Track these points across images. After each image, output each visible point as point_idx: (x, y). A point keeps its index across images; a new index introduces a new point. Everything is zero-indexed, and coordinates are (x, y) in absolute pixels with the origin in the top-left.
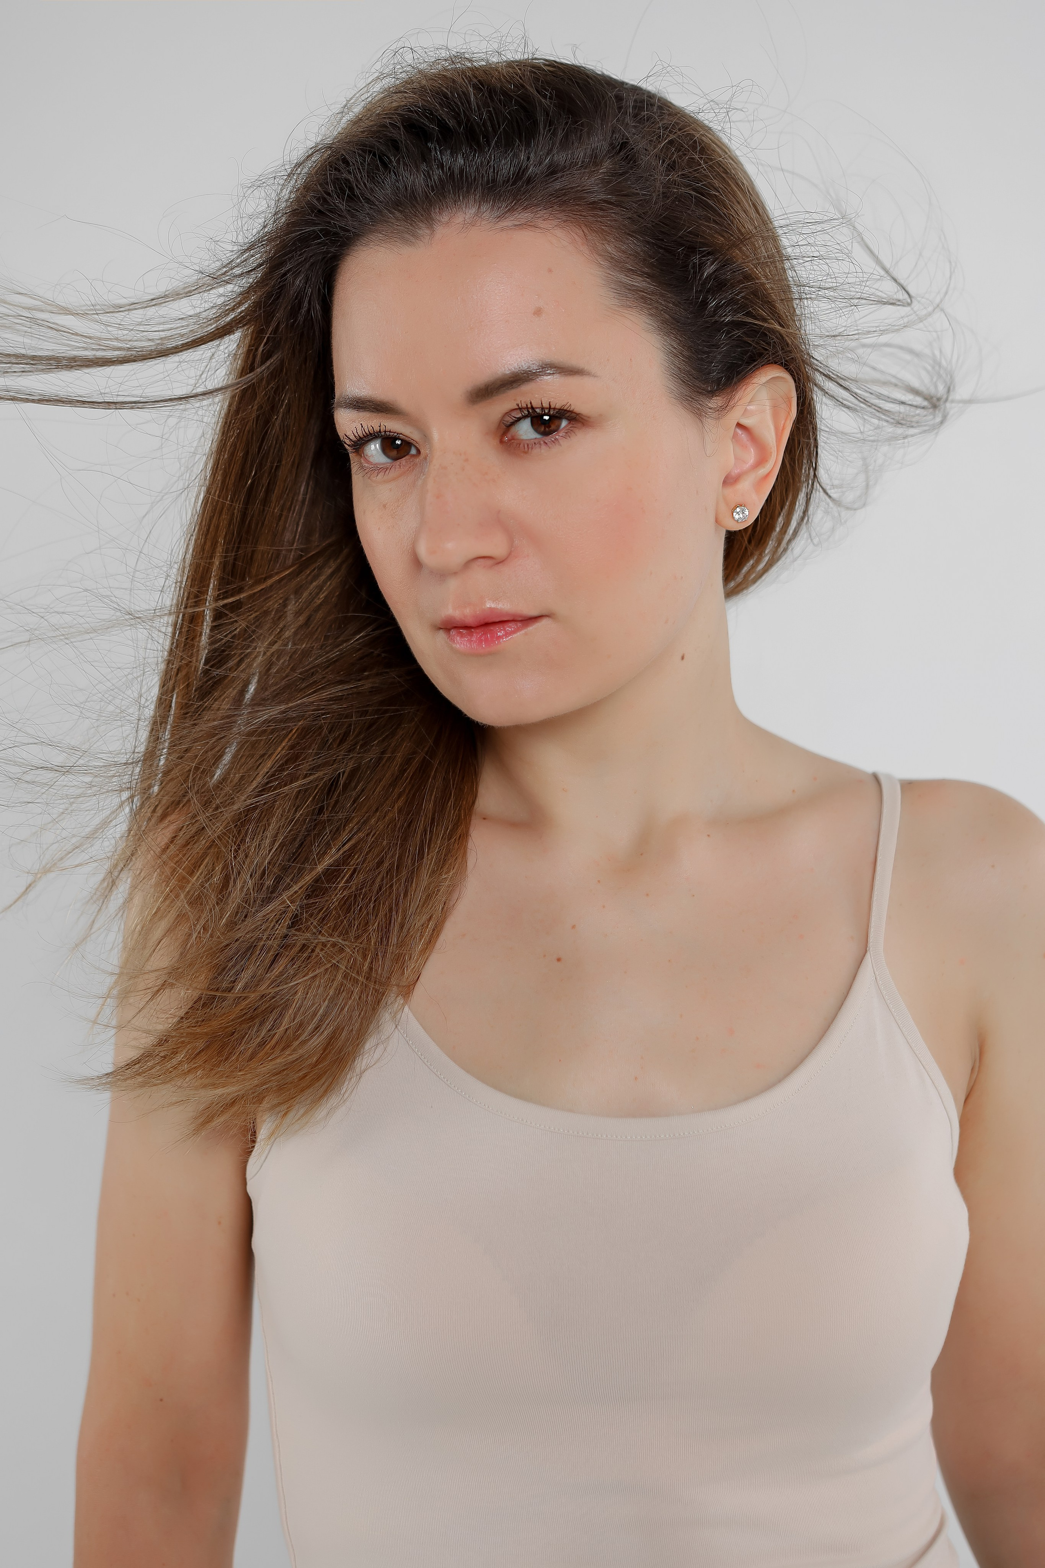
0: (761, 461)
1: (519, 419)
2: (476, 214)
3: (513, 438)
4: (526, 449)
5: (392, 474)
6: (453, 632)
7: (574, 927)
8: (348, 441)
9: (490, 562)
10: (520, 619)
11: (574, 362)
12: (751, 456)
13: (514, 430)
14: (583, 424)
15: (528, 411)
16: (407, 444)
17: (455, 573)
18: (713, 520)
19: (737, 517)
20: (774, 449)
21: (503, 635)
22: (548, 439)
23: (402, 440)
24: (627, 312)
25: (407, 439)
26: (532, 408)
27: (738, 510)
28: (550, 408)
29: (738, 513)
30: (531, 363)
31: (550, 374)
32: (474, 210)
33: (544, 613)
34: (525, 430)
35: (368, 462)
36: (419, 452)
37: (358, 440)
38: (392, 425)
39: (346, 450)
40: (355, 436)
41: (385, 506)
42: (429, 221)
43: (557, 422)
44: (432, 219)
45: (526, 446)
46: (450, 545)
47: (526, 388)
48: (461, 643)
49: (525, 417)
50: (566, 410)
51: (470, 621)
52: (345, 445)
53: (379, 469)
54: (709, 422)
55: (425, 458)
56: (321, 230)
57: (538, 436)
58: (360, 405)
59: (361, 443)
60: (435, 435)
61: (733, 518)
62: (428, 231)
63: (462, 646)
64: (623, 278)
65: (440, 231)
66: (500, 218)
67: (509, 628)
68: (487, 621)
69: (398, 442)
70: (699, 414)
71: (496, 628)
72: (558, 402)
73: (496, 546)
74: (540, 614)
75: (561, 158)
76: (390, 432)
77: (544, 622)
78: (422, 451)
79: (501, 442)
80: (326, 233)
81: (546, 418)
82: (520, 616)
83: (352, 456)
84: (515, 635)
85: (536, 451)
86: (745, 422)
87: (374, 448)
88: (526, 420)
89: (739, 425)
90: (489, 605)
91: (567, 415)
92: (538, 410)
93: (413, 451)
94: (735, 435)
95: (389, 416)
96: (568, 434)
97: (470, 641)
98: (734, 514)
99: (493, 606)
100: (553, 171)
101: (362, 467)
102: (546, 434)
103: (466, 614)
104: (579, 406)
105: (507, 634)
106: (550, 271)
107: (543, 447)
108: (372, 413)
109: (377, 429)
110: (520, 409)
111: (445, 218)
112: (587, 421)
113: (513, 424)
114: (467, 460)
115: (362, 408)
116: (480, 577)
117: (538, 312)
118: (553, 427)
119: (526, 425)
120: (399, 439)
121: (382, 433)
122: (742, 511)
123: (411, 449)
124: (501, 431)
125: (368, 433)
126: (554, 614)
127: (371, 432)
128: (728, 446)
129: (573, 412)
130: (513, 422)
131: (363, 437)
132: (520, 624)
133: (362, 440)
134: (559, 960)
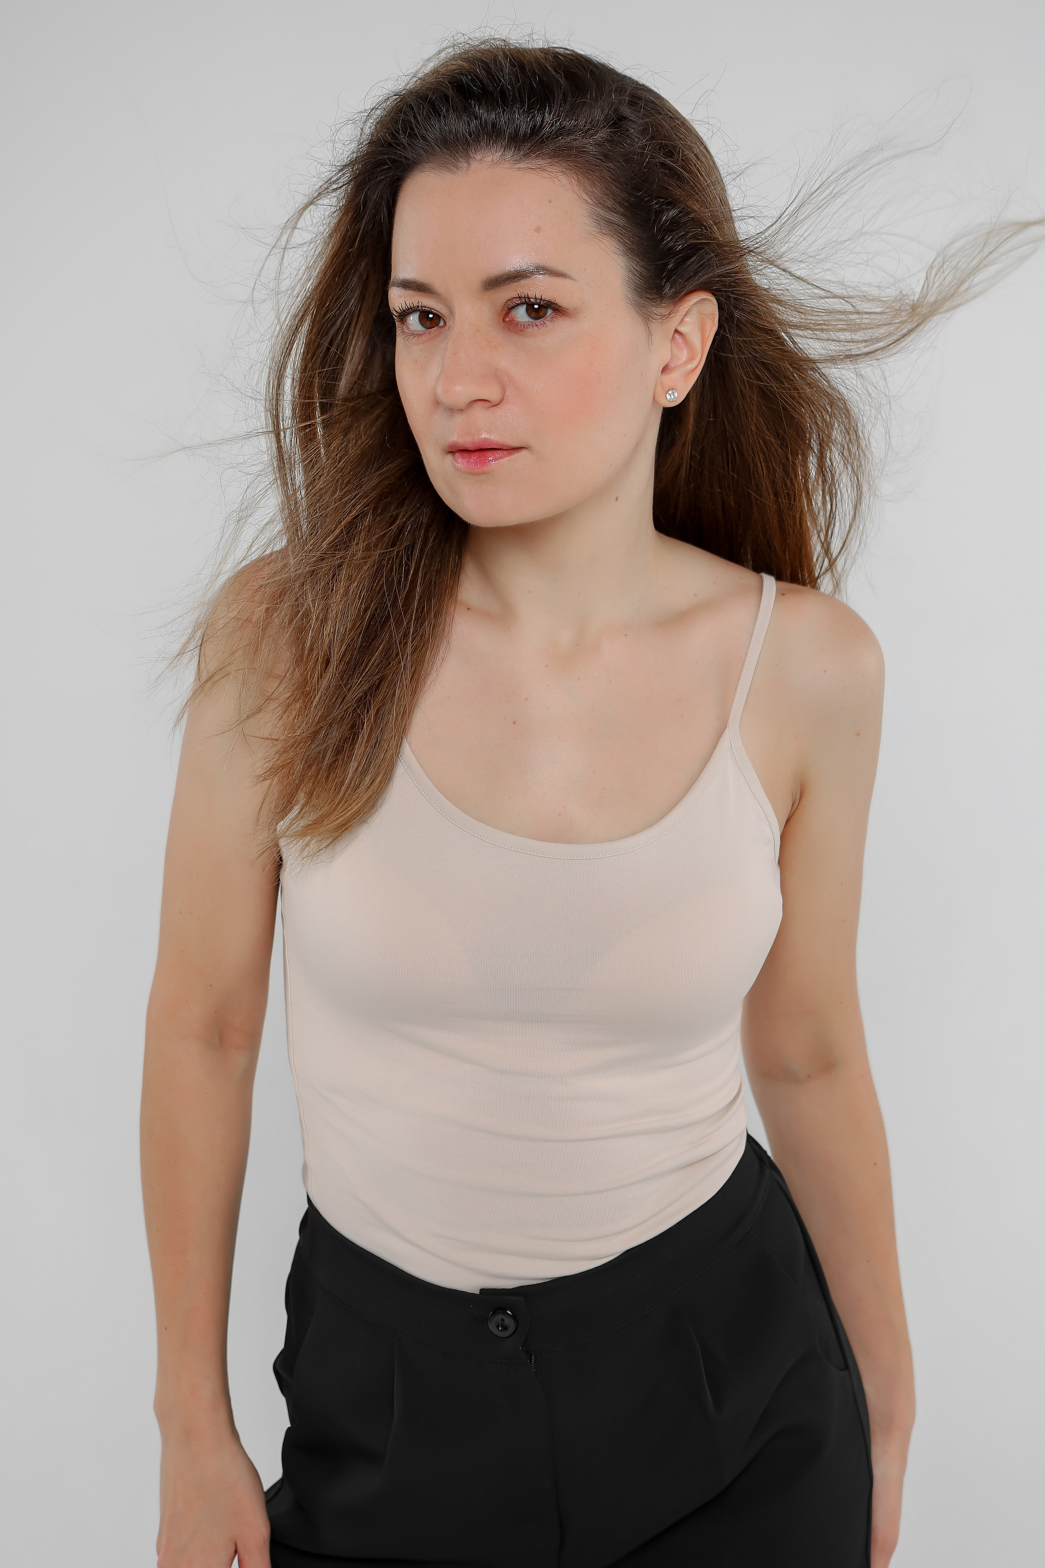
0: (690, 360)
1: (518, 305)
2: (502, 155)
3: (512, 320)
4: (522, 328)
5: (424, 338)
6: (457, 455)
7: (526, 699)
8: (395, 313)
9: (487, 404)
10: (506, 448)
11: (561, 268)
12: (684, 355)
13: (513, 313)
14: (564, 315)
15: (525, 300)
16: (438, 317)
17: (461, 410)
18: (651, 397)
19: (668, 397)
20: (699, 352)
21: (493, 460)
22: (538, 322)
23: (434, 314)
24: (601, 236)
25: (437, 313)
26: (528, 298)
27: (670, 392)
28: (541, 299)
29: (670, 394)
30: (529, 265)
31: (542, 274)
32: (500, 153)
33: (523, 445)
34: (521, 314)
35: (408, 328)
36: (445, 322)
37: (402, 312)
38: (428, 302)
39: (394, 319)
40: (400, 310)
41: (416, 361)
42: (468, 158)
43: (544, 310)
44: (469, 156)
45: (522, 326)
46: (459, 388)
47: (523, 282)
48: (461, 462)
49: (522, 304)
50: (552, 303)
51: (470, 446)
52: (394, 316)
53: (414, 335)
54: (654, 326)
55: (449, 328)
56: (389, 159)
57: (531, 320)
58: (407, 285)
59: (404, 314)
60: (457, 311)
61: (667, 398)
62: (465, 165)
63: (462, 465)
64: (603, 213)
65: (474, 165)
66: (518, 161)
67: (497, 454)
68: (481, 447)
69: (431, 316)
70: (647, 318)
71: (489, 453)
72: (547, 296)
73: (492, 392)
74: (521, 446)
75: (569, 123)
76: (425, 307)
77: (523, 453)
78: (447, 323)
79: (504, 320)
80: (394, 161)
81: (536, 306)
82: (507, 447)
83: (397, 324)
84: (501, 460)
85: (530, 330)
86: (680, 329)
87: (413, 320)
88: (523, 306)
89: (676, 331)
90: (484, 436)
91: (553, 306)
92: (532, 300)
93: (442, 323)
94: (673, 338)
95: (426, 294)
96: (552, 320)
97: (468, 462)
98: (667, 395)
99: (487, 437)
100: (561, 132)
101: (403, 332)
102: (537, 318)
103: (466, 441)
104: (562, 301)
105: (496, 459)
106: (550, 201)
107: (535, 328)
108: (415, 292)
109: (416, 304)
110: (520, 298)
111: (478, 157)
112: (566, 313)
113: (513, 307)
114: (478, 331)
115: (408, 287)
116: (479, 414)
117: (538, 230)
118: (541, 314)
119: (522, 310)
120: (432, 313)
121: (420, 308)
122: (673, 393)
123: (440, 321)
124: (504, 312)
125: (409, 307)
126: (530, 447)
127: (412, 306)
128: (668, 344)
129: (556, 304)
130: (513, 306)
131: (406, 309)
132: (505, 452)
133: (405, 312)
134: (514, 723)
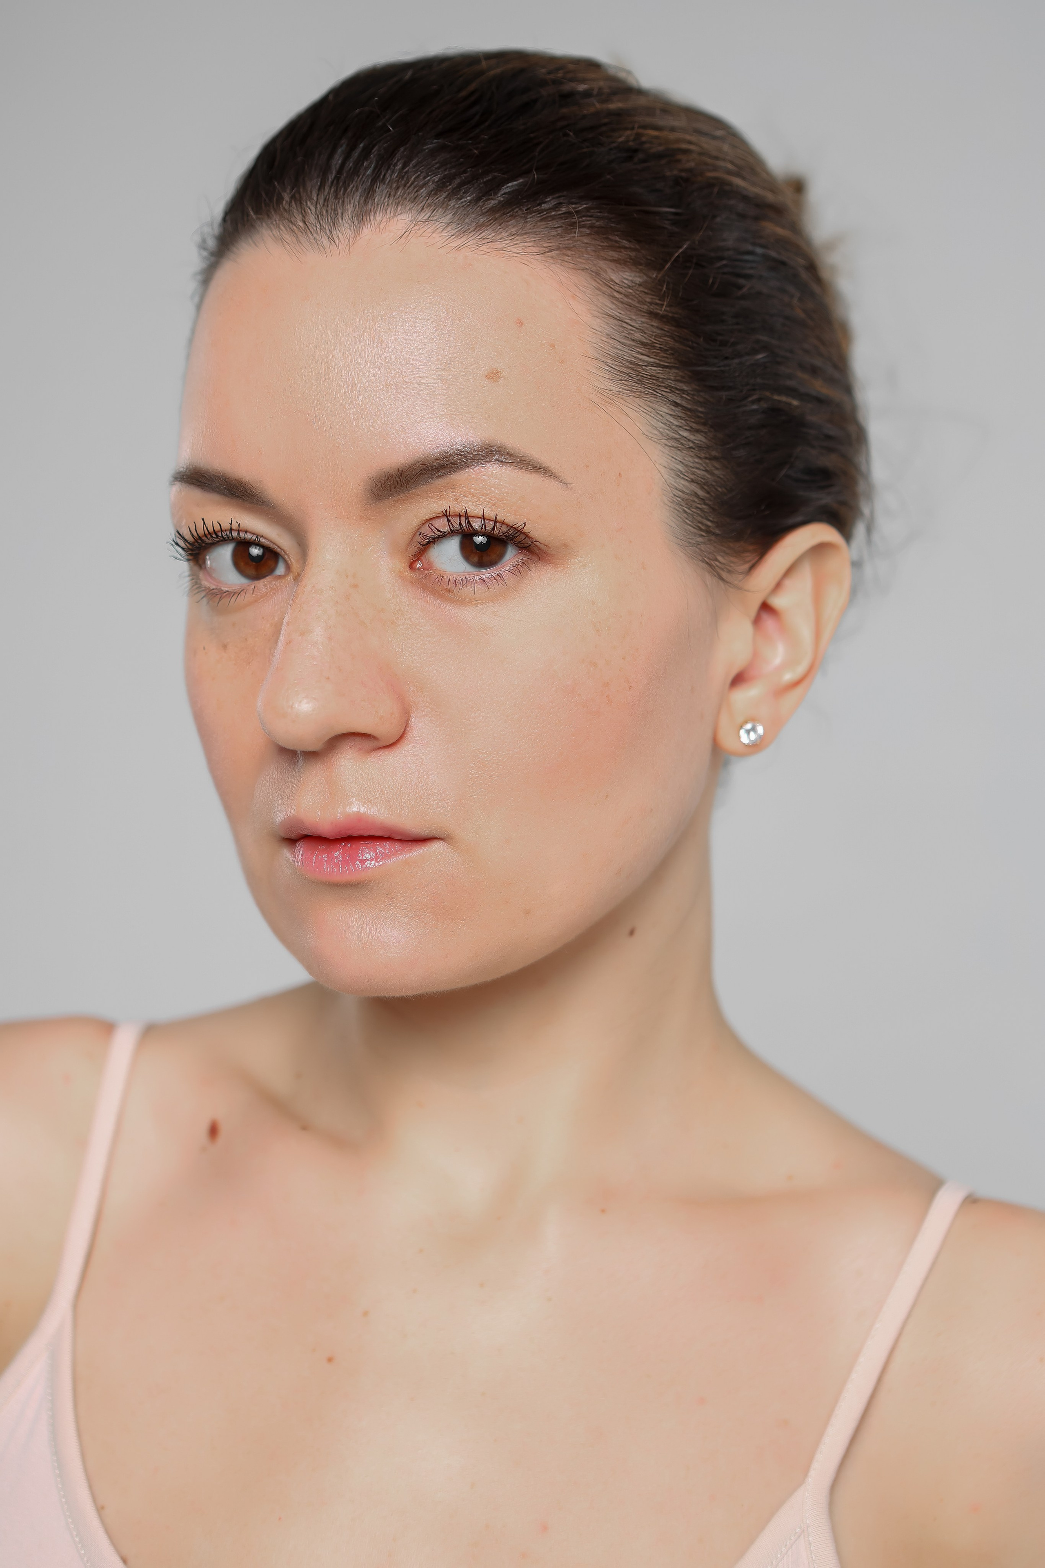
1: (443, 535)
3: (429, 567)
4: (452, 586)
6: (300, 845)
7: (366, 1314)
9: (368, 744)
10: (401, 837)
12: (777, 654)
13: (432, 552)
14: (540, 559)
15: (460, 523)
16: (271, 555)
19: (743, 737)
20: (811, 648)
21: (371, 858)
22: (485, 574)
23: (266, 549)
25: (272, 546)
26: (467, 516)
27: (749, 726)
28: (495, 524)
29: (746, 731)
33: (437, 833)
34: (449, 556)
35: (207, 579)
36: (286, 566)
37: (197, 542)
38: (248, 521)
40: (193, 535)
43: (498, 549)
45: (450, 580)
49: (453, 533)
50: (517, 531)
51: (324, 829)
53: (223, 593)
55: (297, 580)
57: (469, 570)
58: (206, 482)
59: (201, 547)
60: (313, 543)
61: (739, 738)
63: (307, 865)
67: (382, 848)
68: (350, 833)
70: (712, 567)
71: (362, 845)
73: (380, 719)
74: (431, 835)
76: (247, 533)
77: (435, 847)
78: (291, 567)
79: (411, 566)
81: (482, 539)
82: (402, 832)
84: (389, 860)
85: (467, 590)
86: (774, 600)
88: (453, 538)
89: (766, 605)
90: (356, 808)
91: (518, 539)
92: (475, 523)
93: (280, 570)
94: (757, 622)
95: (248, 504)
96: (517, 570)
98: (741, 732)
99: (362, 810)
102: (481, 566)
103: (320, 817)
104: (537, 530)
105: (377, 857)
106: (521, 319)
107: (478, 585)
108: (223, 494)
109: (226, 525)
110: (448, 517)
112: (544, 552)
113: (433, 541)
114: (355, 586)
115: (209, 488)
116: (350, 764)
117: (493, 376)
118: (492, 556)
119: (452, 546)
120: (258, 544)
121: (235, 534)
122: (753, 729)
123: (276, 563)
124: (414, 549)
125: (211, 530)
126: (452, 838)
127: (217, 528)
128: (747, 627)
129: (527, 536)
130: (434, 538)
131: (205, 535)
132: (397, 846)
133: (203, 541)
134: (330, 1360)
